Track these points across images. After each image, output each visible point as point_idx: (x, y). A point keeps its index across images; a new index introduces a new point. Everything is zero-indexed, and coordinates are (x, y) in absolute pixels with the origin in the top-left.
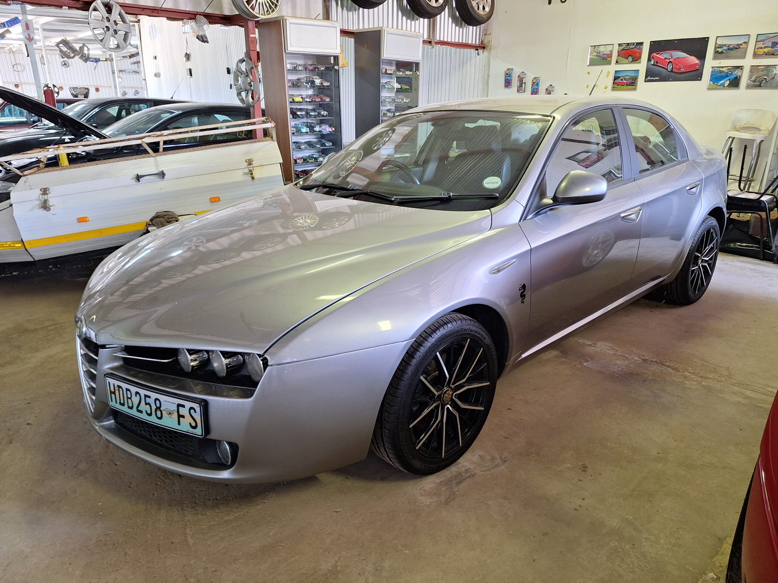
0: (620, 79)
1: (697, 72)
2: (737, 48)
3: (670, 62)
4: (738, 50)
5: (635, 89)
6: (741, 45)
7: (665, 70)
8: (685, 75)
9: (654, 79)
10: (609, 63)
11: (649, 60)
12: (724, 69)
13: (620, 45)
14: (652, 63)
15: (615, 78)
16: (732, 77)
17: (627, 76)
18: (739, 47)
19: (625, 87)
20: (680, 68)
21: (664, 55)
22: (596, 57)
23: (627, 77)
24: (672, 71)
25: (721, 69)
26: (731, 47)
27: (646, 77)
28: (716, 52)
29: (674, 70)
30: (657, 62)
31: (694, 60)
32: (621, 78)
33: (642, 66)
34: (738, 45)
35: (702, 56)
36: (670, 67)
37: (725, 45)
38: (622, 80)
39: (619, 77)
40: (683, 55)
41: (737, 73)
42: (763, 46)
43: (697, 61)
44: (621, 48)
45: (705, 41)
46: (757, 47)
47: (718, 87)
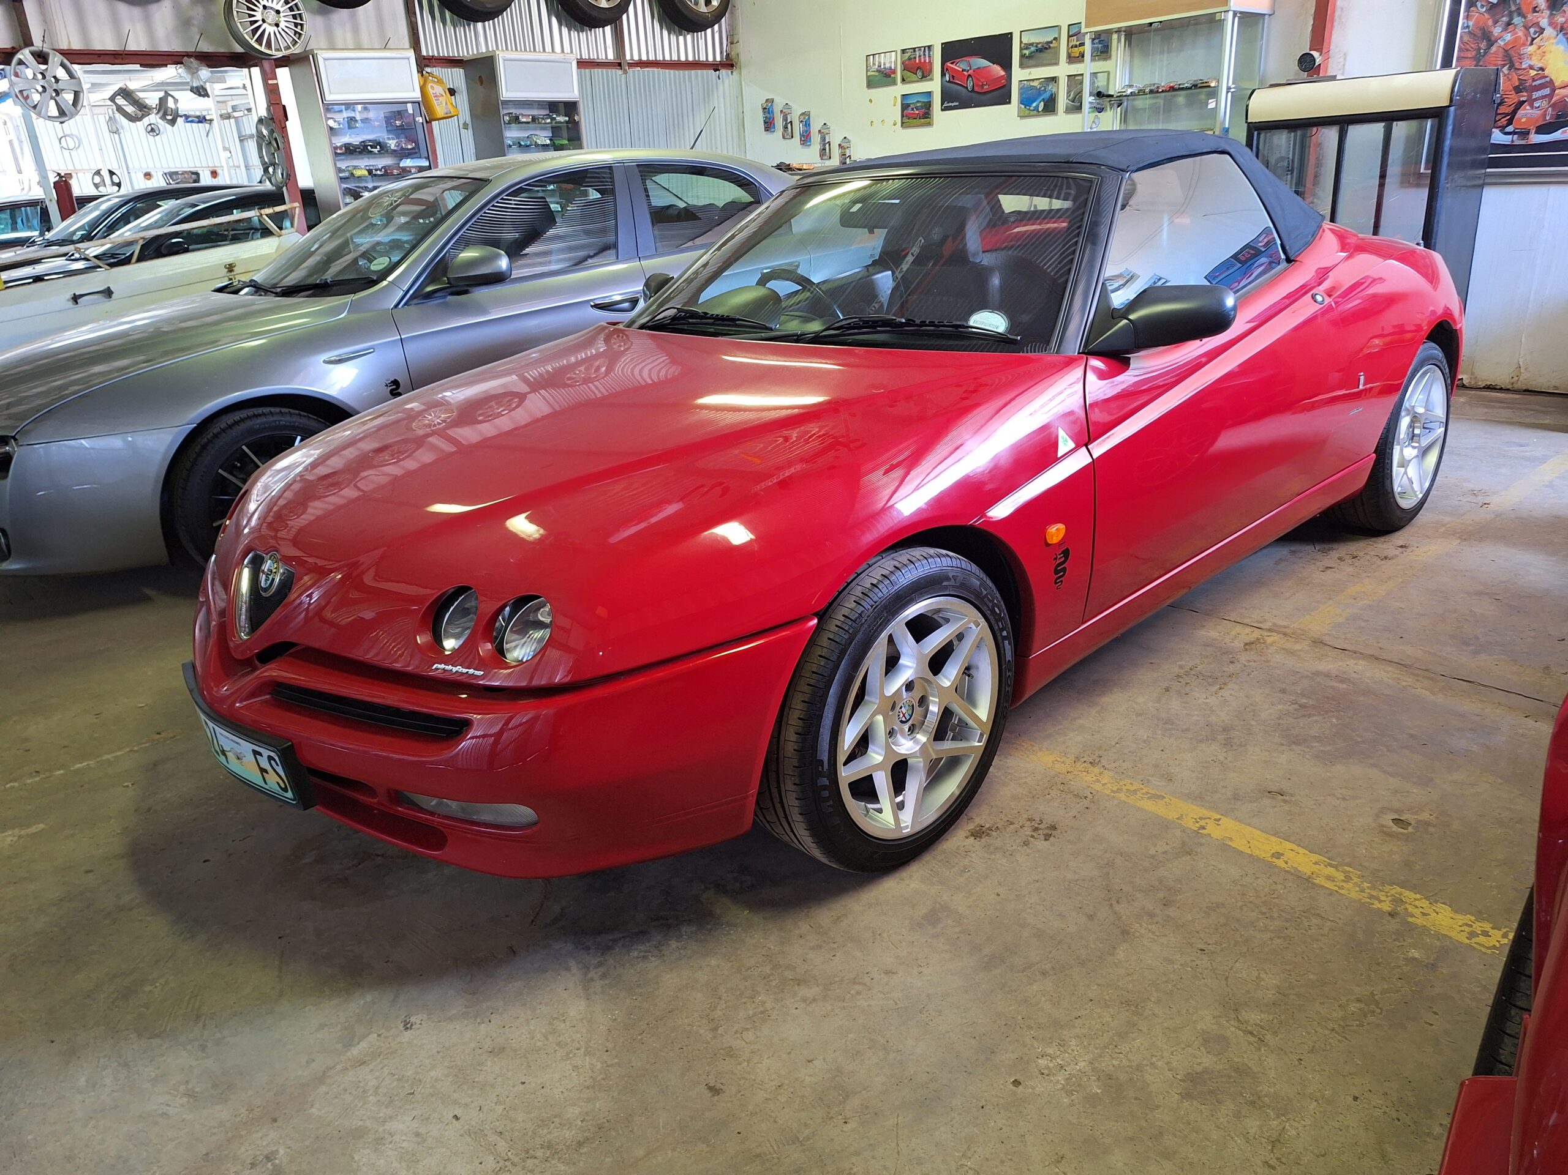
0: (910, 108)
1: (1003, 90)
2: (1046, 48)
3: (969, 75)
4: (1049, 51)
5: (930, 124)
6: (1051, 42)
7: (964, 90)
8: (989, 96)
9: (953, 104)
10: (894, 83)
11: (943, 75)
12: (1035, 84)
13: (903, 51)
14: (948, 79)
15: (905, 107)
16: (1046, 96)
17: (918, 102)
18: (1050, 47)
19: (918, 121)
20: (983, 85)
21: (960, 66)
22: (877, 74)
23: (918, 105)
24: (973, 91)
25: (1032, 84)
26: (1039, 46)
27: (942, 104)
28: (1022, 56)
29: (976, 89)
30: (953, 77)
31: (998, 70)
32: (912, 106)
33: (934, 86)
34: (1048, 43)
35: (1007, 66)
36: (970, 85)
37: (1032, 44)
38: (913, 109)
39: (908, 105)
40: (983, 63)
41: (1051, 87)
42: (1078, 43)
43: (1003, 73)
44: (907, 56)
45: (1007, 38)
46: (1070, 46)
47: (1032, 113)
